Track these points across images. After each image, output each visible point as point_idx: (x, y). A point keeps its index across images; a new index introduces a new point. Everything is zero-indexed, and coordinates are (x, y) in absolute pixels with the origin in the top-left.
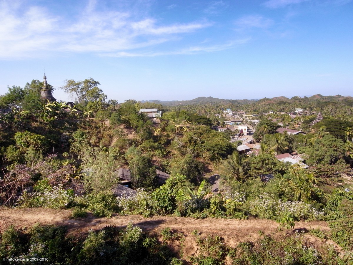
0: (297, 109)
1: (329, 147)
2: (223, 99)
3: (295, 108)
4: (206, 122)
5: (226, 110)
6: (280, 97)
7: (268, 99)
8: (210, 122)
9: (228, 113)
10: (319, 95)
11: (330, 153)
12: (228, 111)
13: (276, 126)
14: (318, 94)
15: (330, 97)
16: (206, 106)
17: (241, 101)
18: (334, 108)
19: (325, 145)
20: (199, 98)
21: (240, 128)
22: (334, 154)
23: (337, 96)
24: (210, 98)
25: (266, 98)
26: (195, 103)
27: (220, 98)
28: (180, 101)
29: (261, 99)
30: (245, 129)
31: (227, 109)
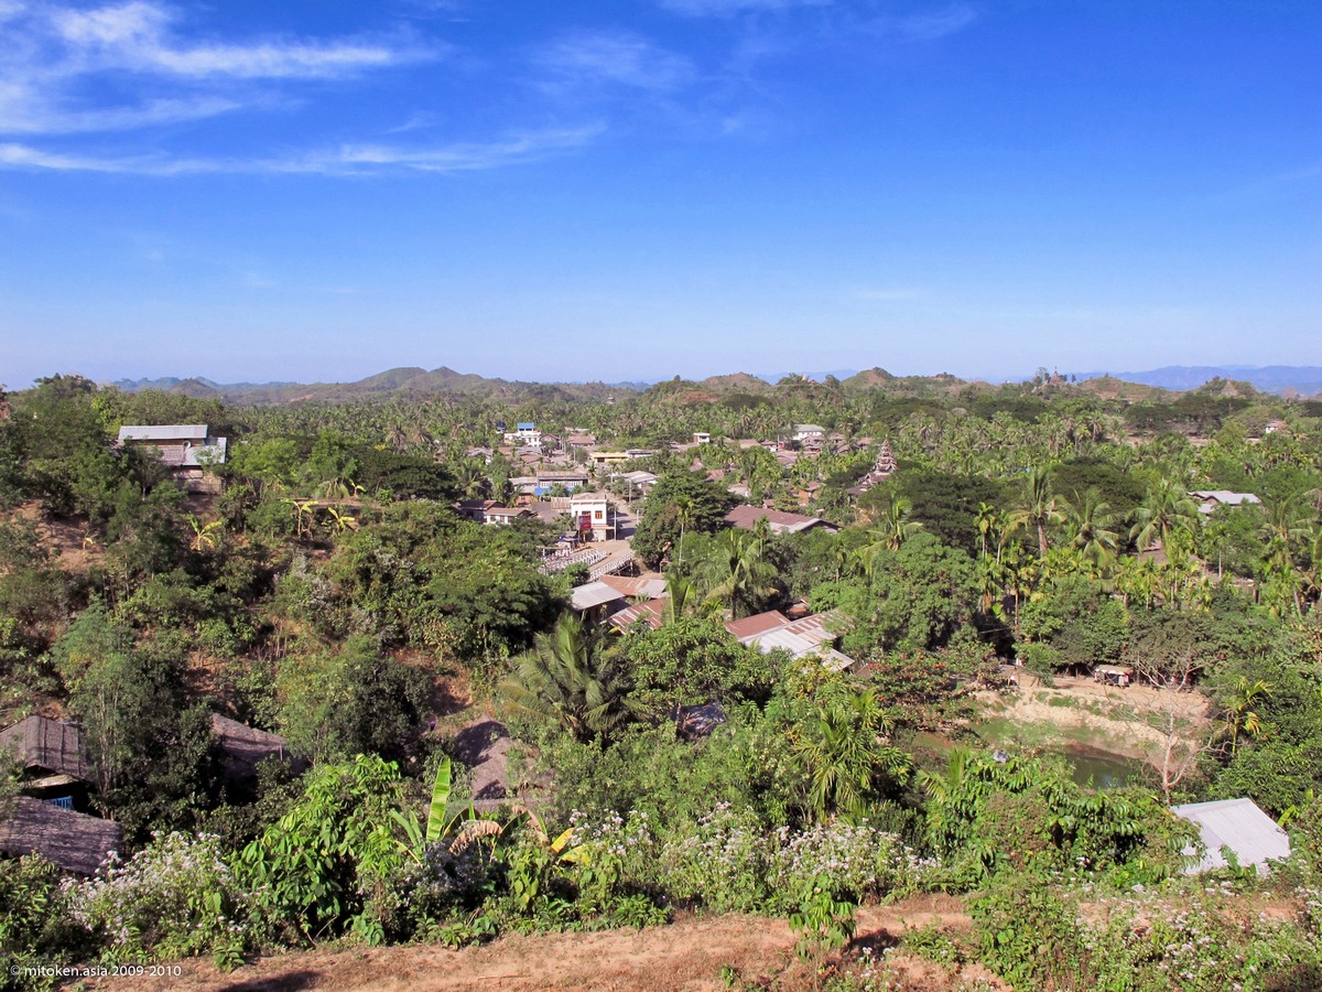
0: (802, 427)
1: (923, 581)
2: (499, 382)
3: (792, 424)
4: (427, 482)
5: (515, 431)
6: (735, 375)
7: (686, 384)
8: (446, 485)
9: (523, 443)
10: (879, 372)
11: (928, 605)
12: (526, 433)
13: (725, 498)
14: (877, 369)
15: (917, 383)
16: (425, 411)
17: (579, 387)
18: (932, 425)
19: (909, 574)
20: (394, 372)
21: (576, 507)
22: (941, 606)
23: (941, 379)
24: (444, 372)
25: (678, 377)
26: (377, 393)
27: (488, 375)
28: (305, 387)
29: (661, 383)
30: (598, 514)
31: (520, 425)
